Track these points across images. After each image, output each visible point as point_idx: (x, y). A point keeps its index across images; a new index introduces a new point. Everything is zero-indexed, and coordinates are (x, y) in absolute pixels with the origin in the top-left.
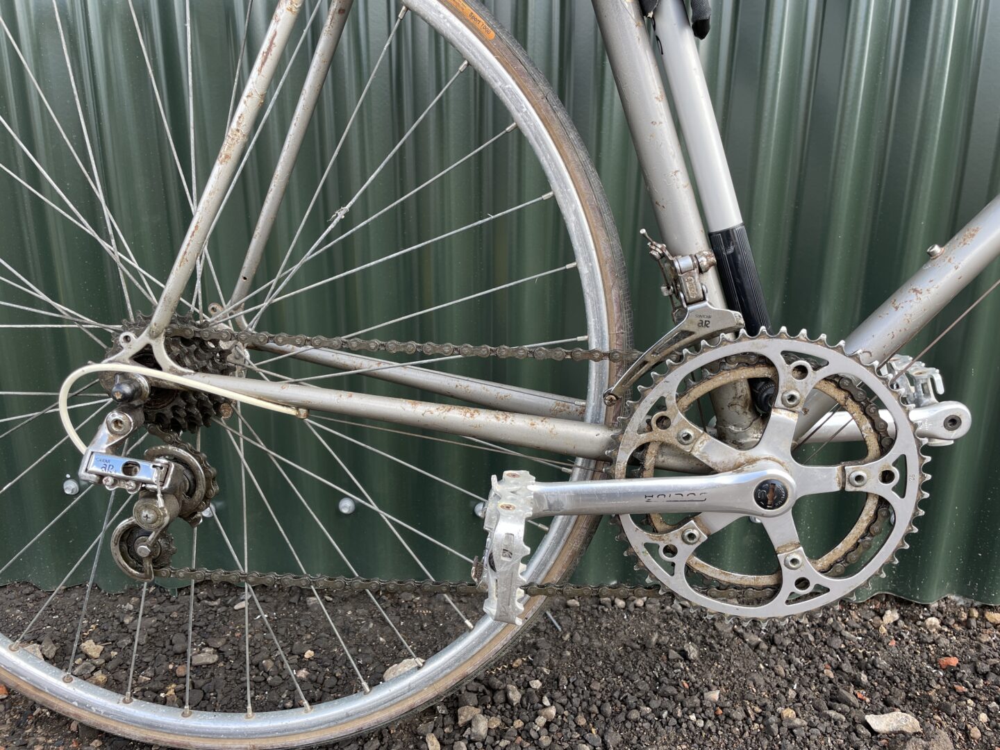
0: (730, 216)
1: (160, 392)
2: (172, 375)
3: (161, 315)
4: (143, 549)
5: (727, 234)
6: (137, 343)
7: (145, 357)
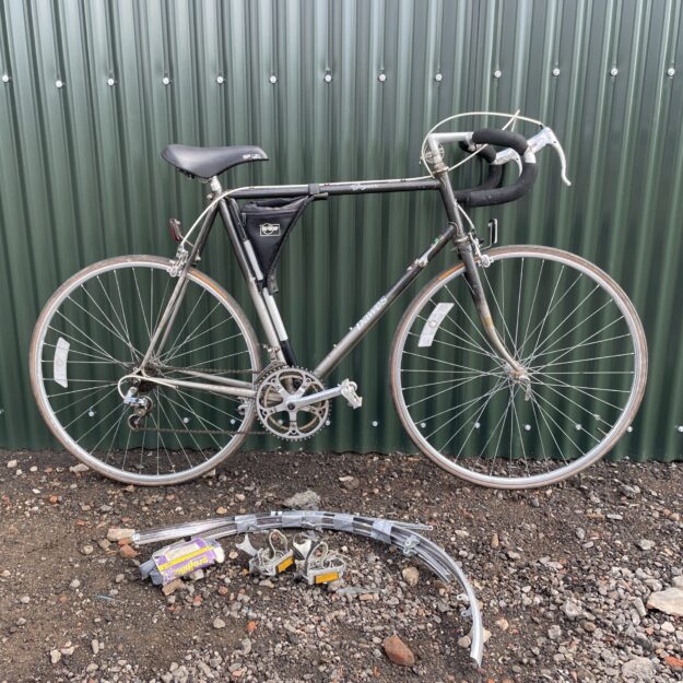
0: (284, 337)
1: (143, 382)
2: (146, 378)
3: (144, 364)
4: (136, 423)
5: (284, 342)
6: (138, 370)
7: (140, 373)
